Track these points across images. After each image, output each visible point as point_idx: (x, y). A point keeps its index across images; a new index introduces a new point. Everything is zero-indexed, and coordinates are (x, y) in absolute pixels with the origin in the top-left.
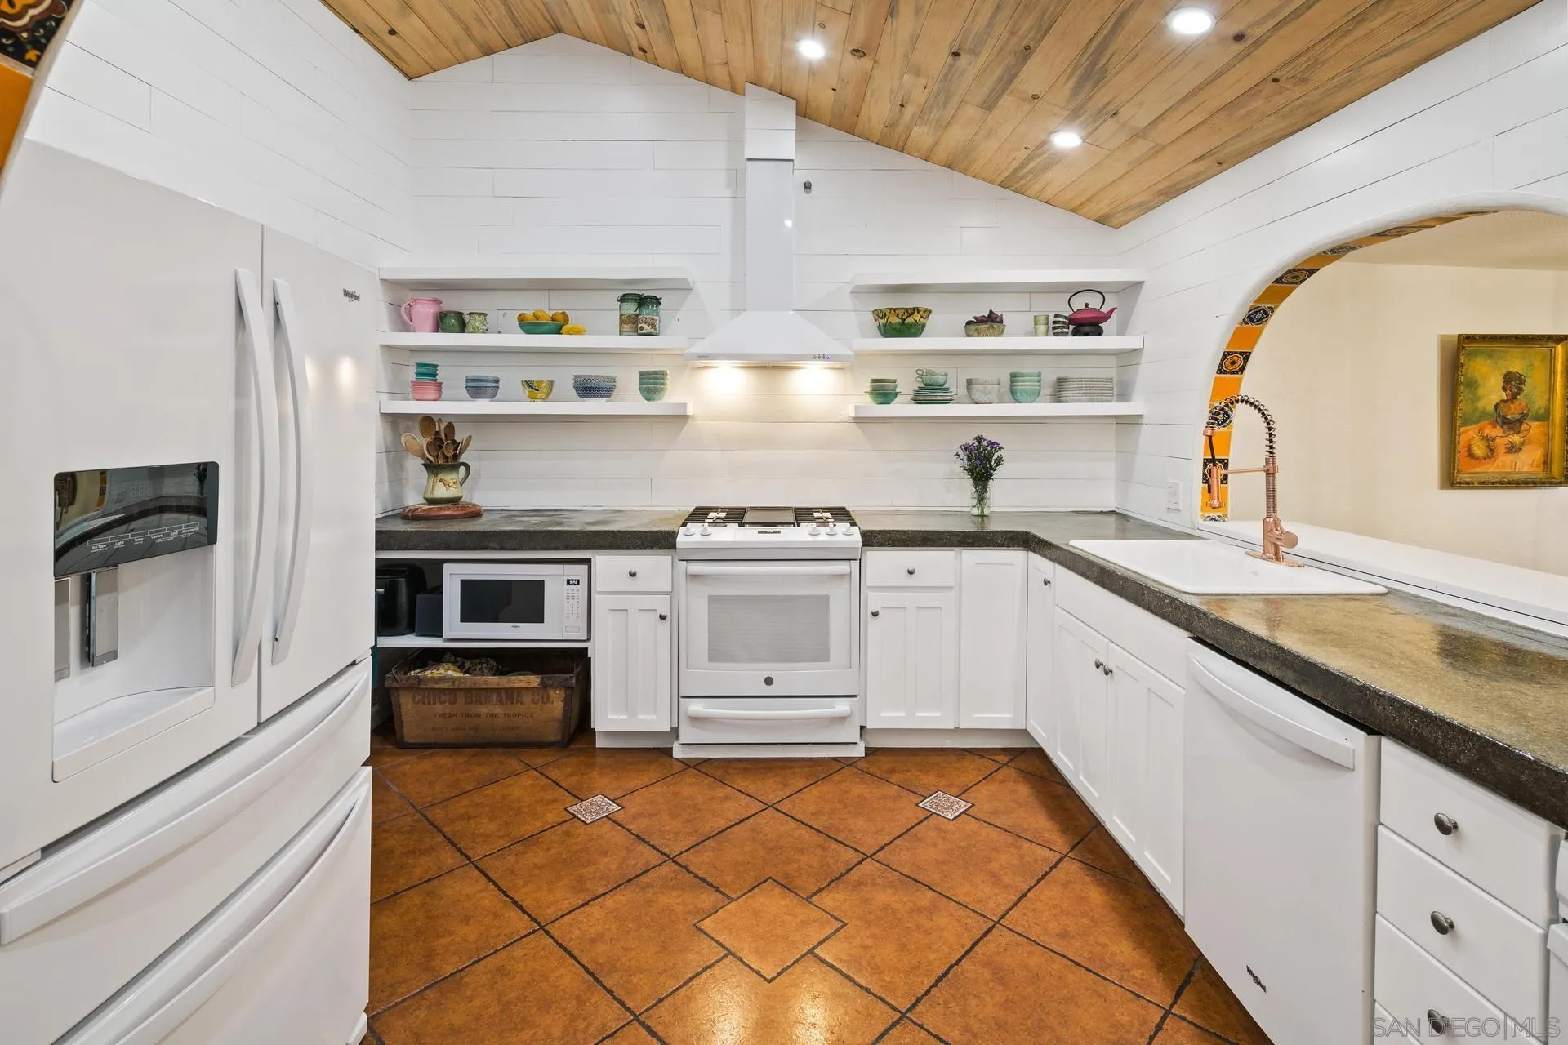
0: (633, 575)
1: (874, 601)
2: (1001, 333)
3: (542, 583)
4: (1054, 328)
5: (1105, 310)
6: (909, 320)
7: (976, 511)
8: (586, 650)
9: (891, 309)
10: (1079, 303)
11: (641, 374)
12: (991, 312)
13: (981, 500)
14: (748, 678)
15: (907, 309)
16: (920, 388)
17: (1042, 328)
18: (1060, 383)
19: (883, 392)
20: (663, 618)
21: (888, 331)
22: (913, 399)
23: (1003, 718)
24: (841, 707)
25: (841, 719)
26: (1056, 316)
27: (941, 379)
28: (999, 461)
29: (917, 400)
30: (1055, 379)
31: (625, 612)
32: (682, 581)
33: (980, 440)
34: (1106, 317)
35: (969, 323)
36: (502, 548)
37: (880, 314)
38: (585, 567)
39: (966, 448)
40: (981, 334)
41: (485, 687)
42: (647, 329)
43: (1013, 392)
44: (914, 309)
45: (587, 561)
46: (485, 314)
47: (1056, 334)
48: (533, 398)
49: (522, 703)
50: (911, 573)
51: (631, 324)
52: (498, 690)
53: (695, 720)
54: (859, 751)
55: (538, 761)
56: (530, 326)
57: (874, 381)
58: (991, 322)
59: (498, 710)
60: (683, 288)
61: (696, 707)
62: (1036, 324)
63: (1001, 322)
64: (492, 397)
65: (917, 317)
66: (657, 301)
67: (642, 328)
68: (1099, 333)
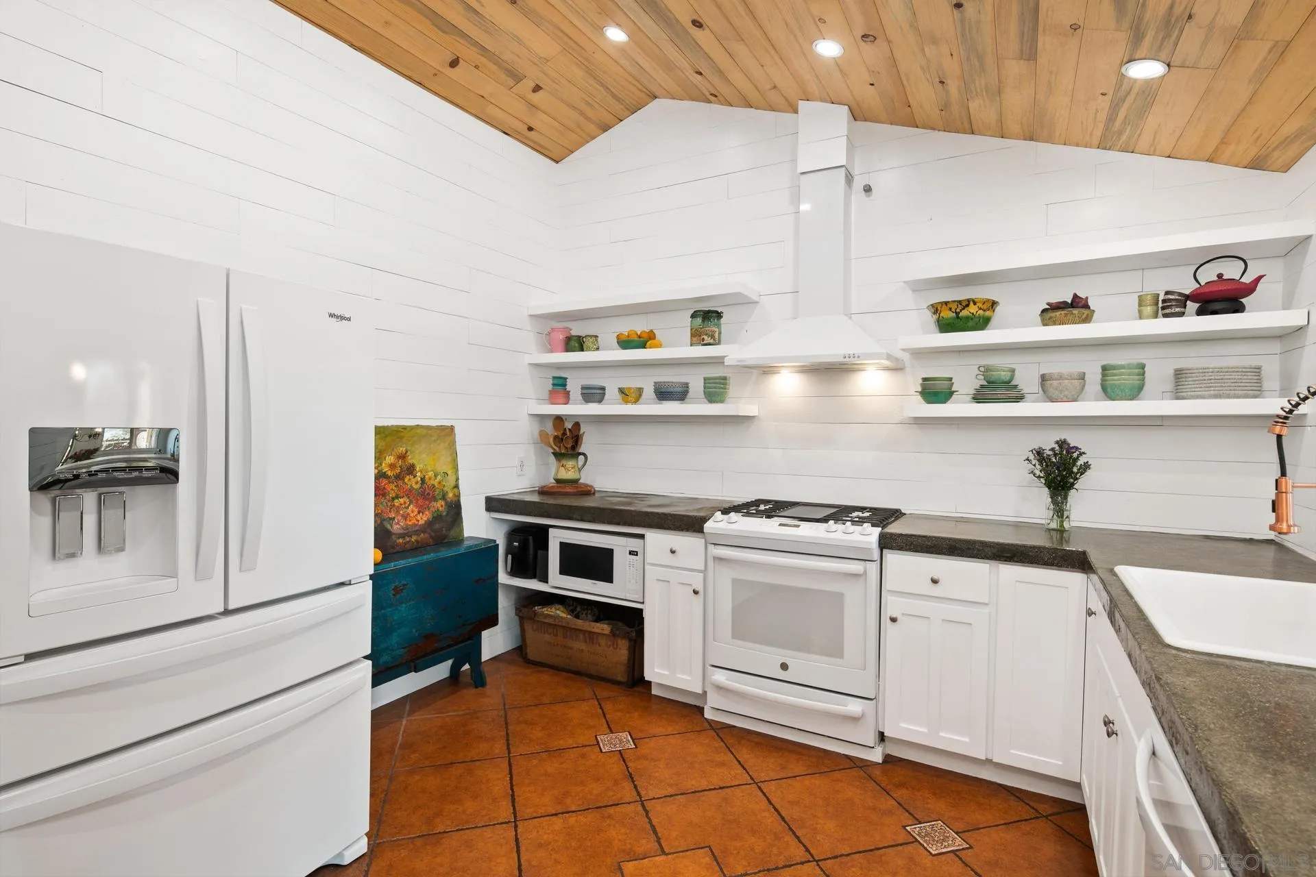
0: (673, 552)
1: (893, 606)
2: (1087, 320)
3: (611, 551)
4: (1163, 308)
5: (1247, 279)
6: (964, 313)
7: (1054, 525)
8: (641, 610)
9: (942, 303)
10: (1208, 275)
11: (705, 379)
12: (1075, 296)
13: (1060, 510)
14: (766, 659)
15: (960, 302)
16: (982, 386)
17: (1149, 310)
18: (1179, 374)
19: (935, 391)
20: (696, 592)
21: (946, 326)
22: (974, 398)
23: (1051, 764)
24: (854, 707)
25: (855, 719)
26: (1167, 293)
27: (1005, 376)
28: (1086, 466)
29: (979, 398)
30: (1172, 372)
31: (667, 583)
32: (711, 563)
33: (1062, 444)
34: (1250, 289)
35: (1044, 311)
36: (582, 520)
37: (935, 309)
38: (640, 541)
39: (1039, 453)
40: (1055, 322)
41: (573, 627)
42: (707, 339)
43: (1104, 388)
44: (968, 301)
45: (642, 537)
46: (596, 336)
47: (1165, 316)
48: (626, 402)
49: (599, 645)
50: (935, 581)
51: (697, 337)
52: (584, 632)
53: (720, 688)
54: (876, 756)
55: (602, 694)
56: (625, 343)
57: (925, 379)
58: (1077, 308)
59: (583, 646)
60: (742, 301)
61: (720, 677)
62: (1140, 305)
63: (1087, 306)
64: (600, 401)
65: (973, 309)
66: (719, 315)
67: (703, 340)
68: (1239, 309)
